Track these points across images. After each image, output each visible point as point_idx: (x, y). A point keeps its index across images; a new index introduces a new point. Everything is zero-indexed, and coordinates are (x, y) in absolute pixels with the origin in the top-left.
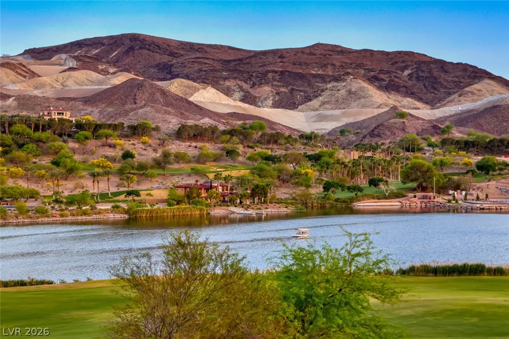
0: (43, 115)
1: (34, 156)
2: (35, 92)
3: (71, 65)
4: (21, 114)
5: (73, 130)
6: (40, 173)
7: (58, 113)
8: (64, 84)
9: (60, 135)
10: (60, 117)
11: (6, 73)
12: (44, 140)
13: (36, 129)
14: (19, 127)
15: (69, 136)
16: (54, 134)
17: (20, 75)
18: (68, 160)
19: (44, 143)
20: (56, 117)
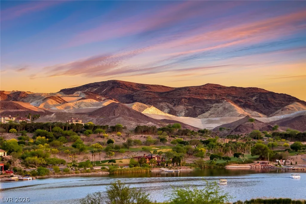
0: (69, 122)
1: (64, 143)
2: (65, 111)
3: (83, 97)
4: (58, 122)
5: (83, 129)
6: (66, 152)
7: (76, 121)
8: (79, 106)
9: (77, 132)
10: (77, 123)
11: (51, 102)
12: (69, 135)
13: (65, 129)
14: (56, 128)
15: (81, 132)
16: (74, 131)
17: (58, 102)
18: (80, 145)
19: (69, 136)
20: (75, 123)
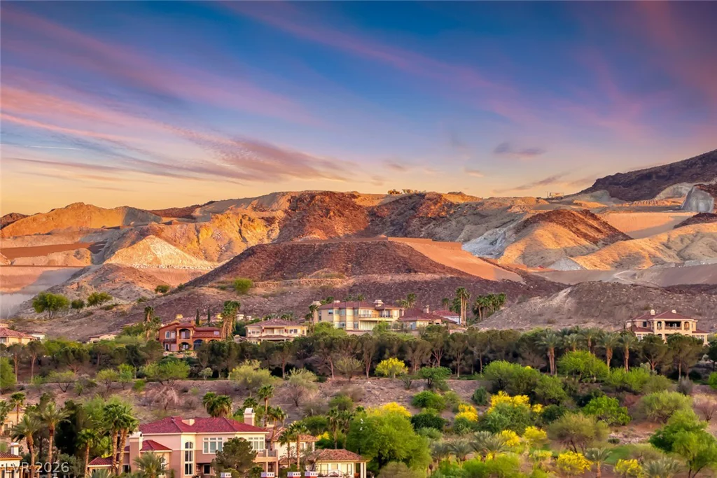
0: (634, 328)
1: (611, 425)
2: (616, 275)
3: (702, 208)
4: (583, 327)
5: (703, 362)
6: (627, 467)
7: (667, 323)
8: (685, 254)
9: (673, 376)
10: (672, 332)
11: (555, 236)
12: (635, 387)
13: (617, 360)
14: (578, 358)
15: (695, 377)
16: (659, 372)
17: (585, 236)
18: (693, 436)
19: (635, 393)
20: (662, 332)
